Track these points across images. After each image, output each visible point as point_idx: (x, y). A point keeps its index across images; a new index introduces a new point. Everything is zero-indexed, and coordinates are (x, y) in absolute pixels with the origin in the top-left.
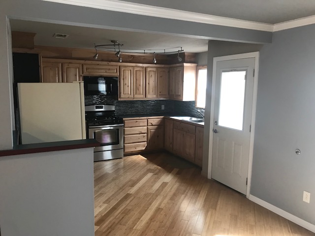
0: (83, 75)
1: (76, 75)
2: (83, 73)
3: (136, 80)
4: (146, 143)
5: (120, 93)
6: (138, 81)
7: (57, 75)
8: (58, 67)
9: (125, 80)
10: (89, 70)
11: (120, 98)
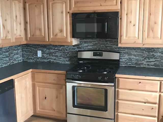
0: (71, 12)
1: (62, 13)
2: (70, 9)
3: (150, 14)
4: (156, 119)
5: (121, 36)
6: (152, 17)
7: (42, 13)
8: (43, 4)
9: (129, 15)
10: (79, 5)
11: (120, 43)
